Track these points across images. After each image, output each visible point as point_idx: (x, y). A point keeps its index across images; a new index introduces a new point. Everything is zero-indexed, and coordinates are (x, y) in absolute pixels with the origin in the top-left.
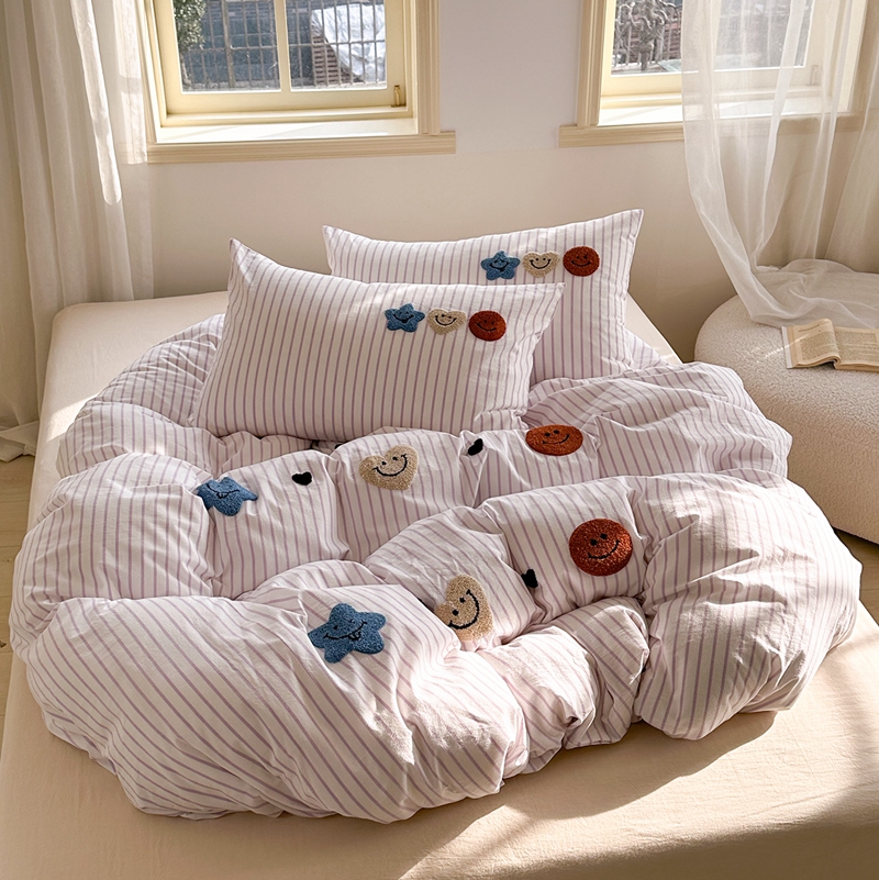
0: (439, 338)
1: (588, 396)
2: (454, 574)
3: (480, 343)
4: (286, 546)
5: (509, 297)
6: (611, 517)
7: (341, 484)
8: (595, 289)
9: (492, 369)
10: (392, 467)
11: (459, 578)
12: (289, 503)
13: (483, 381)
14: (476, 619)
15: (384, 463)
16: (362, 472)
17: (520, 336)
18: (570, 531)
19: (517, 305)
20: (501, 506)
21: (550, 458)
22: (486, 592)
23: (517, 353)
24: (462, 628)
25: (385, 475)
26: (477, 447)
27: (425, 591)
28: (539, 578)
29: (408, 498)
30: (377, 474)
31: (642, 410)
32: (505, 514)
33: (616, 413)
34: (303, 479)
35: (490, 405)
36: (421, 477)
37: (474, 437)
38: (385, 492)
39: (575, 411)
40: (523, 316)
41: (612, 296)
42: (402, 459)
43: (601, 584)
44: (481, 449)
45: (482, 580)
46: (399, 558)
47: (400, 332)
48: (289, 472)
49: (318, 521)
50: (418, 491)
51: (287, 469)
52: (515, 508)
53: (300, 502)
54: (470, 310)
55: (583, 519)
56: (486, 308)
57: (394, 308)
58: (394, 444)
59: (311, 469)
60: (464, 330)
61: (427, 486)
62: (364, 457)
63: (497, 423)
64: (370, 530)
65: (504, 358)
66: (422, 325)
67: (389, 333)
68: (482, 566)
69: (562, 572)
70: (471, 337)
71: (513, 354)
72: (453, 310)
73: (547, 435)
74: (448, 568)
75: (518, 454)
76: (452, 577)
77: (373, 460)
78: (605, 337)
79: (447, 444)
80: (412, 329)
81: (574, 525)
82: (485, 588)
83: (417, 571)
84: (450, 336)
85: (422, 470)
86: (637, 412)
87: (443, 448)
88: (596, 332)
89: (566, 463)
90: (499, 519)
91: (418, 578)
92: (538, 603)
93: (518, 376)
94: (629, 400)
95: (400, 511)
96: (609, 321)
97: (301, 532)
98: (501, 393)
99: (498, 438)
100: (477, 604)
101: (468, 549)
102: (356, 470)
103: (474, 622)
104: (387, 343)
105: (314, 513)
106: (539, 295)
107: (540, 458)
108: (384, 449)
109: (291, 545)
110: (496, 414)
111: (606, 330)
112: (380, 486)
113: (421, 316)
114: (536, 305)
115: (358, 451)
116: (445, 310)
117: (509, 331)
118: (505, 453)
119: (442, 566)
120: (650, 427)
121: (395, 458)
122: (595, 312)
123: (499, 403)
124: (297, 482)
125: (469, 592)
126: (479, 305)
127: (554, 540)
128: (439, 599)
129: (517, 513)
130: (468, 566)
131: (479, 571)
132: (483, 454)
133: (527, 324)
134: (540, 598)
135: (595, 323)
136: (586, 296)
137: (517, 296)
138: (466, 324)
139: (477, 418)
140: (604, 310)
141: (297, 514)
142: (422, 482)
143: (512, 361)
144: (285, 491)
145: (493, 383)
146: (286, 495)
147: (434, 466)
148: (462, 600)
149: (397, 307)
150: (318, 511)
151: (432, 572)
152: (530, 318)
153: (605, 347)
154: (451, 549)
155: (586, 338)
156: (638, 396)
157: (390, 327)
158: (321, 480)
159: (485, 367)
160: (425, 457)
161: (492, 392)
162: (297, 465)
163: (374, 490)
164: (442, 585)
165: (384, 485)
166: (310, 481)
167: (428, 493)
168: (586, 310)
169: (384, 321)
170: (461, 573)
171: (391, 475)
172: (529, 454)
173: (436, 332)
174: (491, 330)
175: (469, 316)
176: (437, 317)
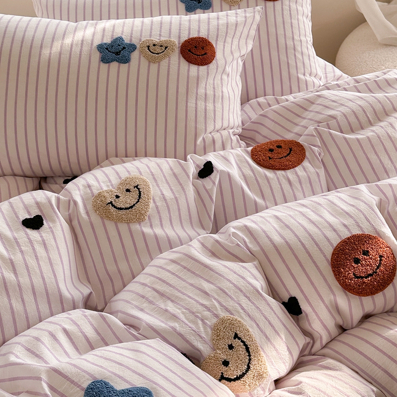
0: (154, 67)
1: (298, 110)
2: (216, 316)
3: (194, 69)
4: (23, 300)
5: (214, 23)
6: (368, 231)
7: (75, 223)
8: (286, 13)
9: (208, 92)
10: (126, 200)
11: (223, 321)
12: (22, 252)
13: (201, 105)
14: (249, 367)
15: (117, 197)
16: (97, 208)
17: (229, 59)
18: (329, 251)
19: (223, 29)
20: (248, 230)
21: (279, 172)
22: (254, 332)
23: (228, 75)
24: (235, 380)
25: (121, 209)
26: (207, 170)
27: (187, 341)
28: (304, 306)
29: (147, 230)
30: (112, 209)
31: (357, 117)
32: (255, 239)
33: (333, 123)
34: (34, 223)
35: (210, 128)
36: (157, 207)
37: (202, 160)
38: (123, 227)
39: (288, 125)
40: (229, 40)
41: (300, 17)
42: (136, 190)
43: (369, 303)
45: (247, 318)
46: (151, 302)
47: (114, 65)
48: (18, 217)
49: (55, 267)
50: (156, 221)
51: (16, 214)
52: (264, 232)
53: (34, 249)
54: (179, 37)
55: (340, 236)
56: (194, 35)
57: (105, 41)
58: (124, 175)
59: (41, 210)
60: (177, 57)
61: (165, 215)
62: (96, 192)
63: (218, 144)
64: (112, 268)
65: (217, 81)
66: (135, 56)
67: (104, 67)
68: (244, 302)
69: (328, 297)
70: (184, 64)
71: (225, 77)
72: (163, 39)
73: (271, 150)
74: (209, 310)
75: (248, 172)
76: (215, 320)
77: (106, 194)
78: (299, 56)
79: (178, 170)
80: (126, 60)
81: (331, 244)
82: (252, 327)
83: (174, 317)
84: (164, 63)
85: (157, 199)
86: (353, 119)
87: (174, 174)
88: (291, 51)
89: (295, 176)
90: (250, 245)
91: (176, 325)
92: (306, 333)
93: (232, 97)
94: (343, 109)
95: (141, 245)
96: (301, 41)
97: (38, 282)
98: (219, 114)
99: (226, 159)
100: (247, 349)
101: (225, 285)
102: (90, 207)
103: (247, 371)
104: (103, 77)
105: (49, 259)
106: (241, 19)
107: (269, 174)
108: (115, 181)
109: (29, 298)
110: (217, 136)
111: (299, 49)
112: (117, 221)
113: (133, 48)
114: (240, 29)
115: (89, 186)
116: (156, 39)
117: (219, 55)
118: (235, 173)
119: (200, 308)
120: (368, 133)
121: (128, 190)
122: (289, 34)
123: (218, 126)
124: (28, 227)
125: (236, 336)
126: (187, 32)
127: (314, 262)
128: (204, 348)
129: (268, 237)
130: (231, 304)
131: (243, 309)
132: (216, 177)
133: (234, 47)
134: (307, 327)
135: (290, 43)
136: (279, 20)
137: (221, 22)
138: (177, 51)
139: (199, 141)
140: (296, 31)
141: (32, 262)
142: (159, 212)
143: (225, 83)
144: (15, 239)
145: (210, 106)
146: (17, 243)
147: (168, 194)
148: (231, 347)
149: (108, 40)
150: (54, 256)
151: (192, 317)
152: (235, 42)
153: (300, 65)
154: (206, 286)
155: (283, 58)
156: (350, 104)
157: (105, 60)
158: (53, 221)
159: (201, 91)
160: (158, 185)
161: (210, 114)
162: (26, 208)
163: (110, 226)
164: (206, 332)
165: (120, 220)
166: (42, 224)
167: (166, 222)
168: (281, 32)
169: (97, 56)
170: (223, 314)
171: (126, 209)
172: (259, 172)
173: (150, 62)
174: (202, 55)
175: (179, 44)
176: (149, 47)
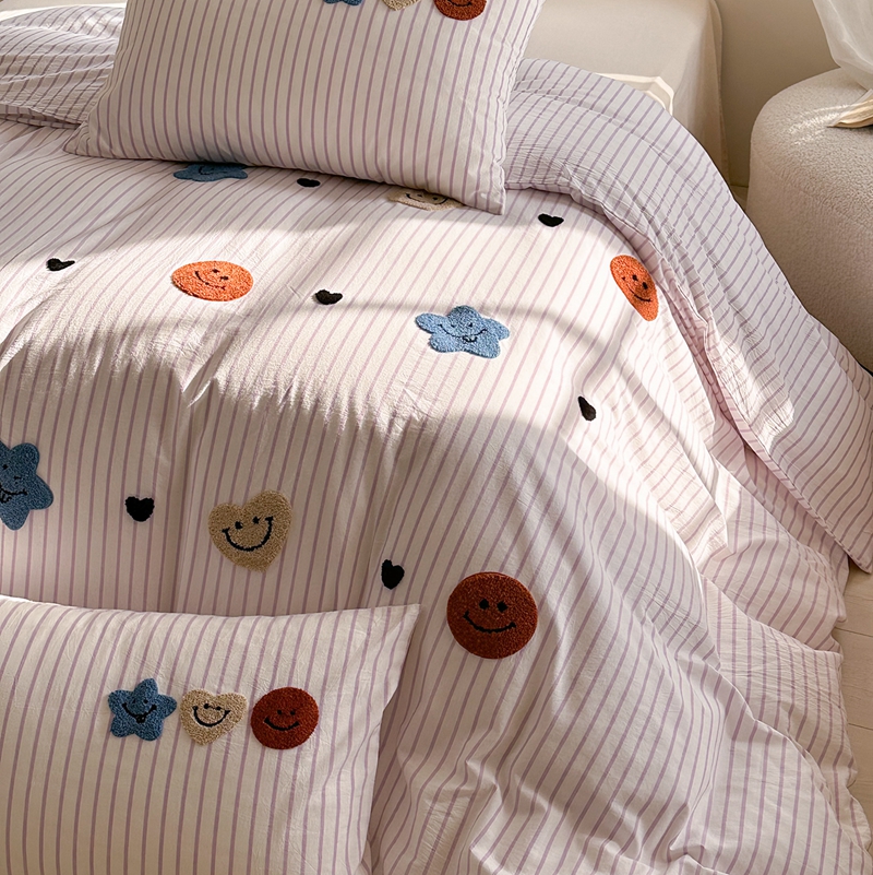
67: (115, 742)
113: (169, 705)
116: (211, 690)
117: (324, 720)
126: (269, 678)
138: (245, 717)
173: (193, 741)
174: (290, 727)
175: (251, 702)
176: (196, 708)
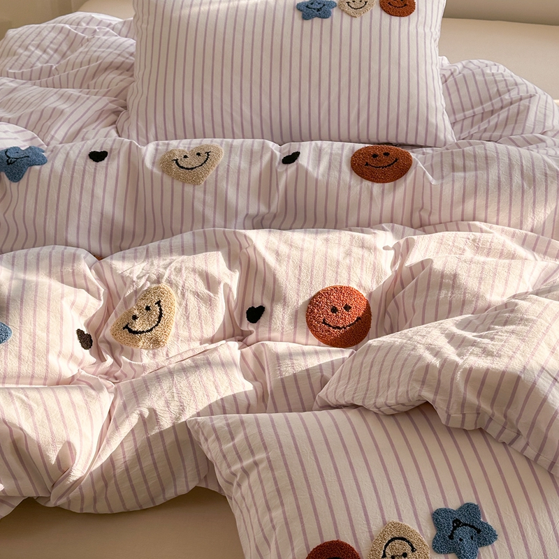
44: (294, 161)
